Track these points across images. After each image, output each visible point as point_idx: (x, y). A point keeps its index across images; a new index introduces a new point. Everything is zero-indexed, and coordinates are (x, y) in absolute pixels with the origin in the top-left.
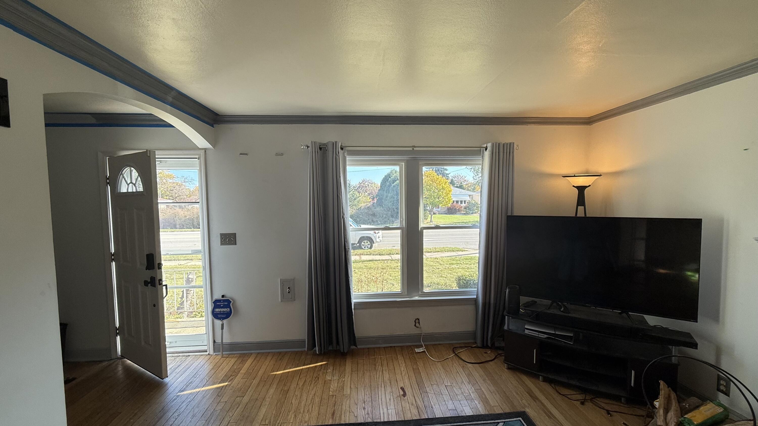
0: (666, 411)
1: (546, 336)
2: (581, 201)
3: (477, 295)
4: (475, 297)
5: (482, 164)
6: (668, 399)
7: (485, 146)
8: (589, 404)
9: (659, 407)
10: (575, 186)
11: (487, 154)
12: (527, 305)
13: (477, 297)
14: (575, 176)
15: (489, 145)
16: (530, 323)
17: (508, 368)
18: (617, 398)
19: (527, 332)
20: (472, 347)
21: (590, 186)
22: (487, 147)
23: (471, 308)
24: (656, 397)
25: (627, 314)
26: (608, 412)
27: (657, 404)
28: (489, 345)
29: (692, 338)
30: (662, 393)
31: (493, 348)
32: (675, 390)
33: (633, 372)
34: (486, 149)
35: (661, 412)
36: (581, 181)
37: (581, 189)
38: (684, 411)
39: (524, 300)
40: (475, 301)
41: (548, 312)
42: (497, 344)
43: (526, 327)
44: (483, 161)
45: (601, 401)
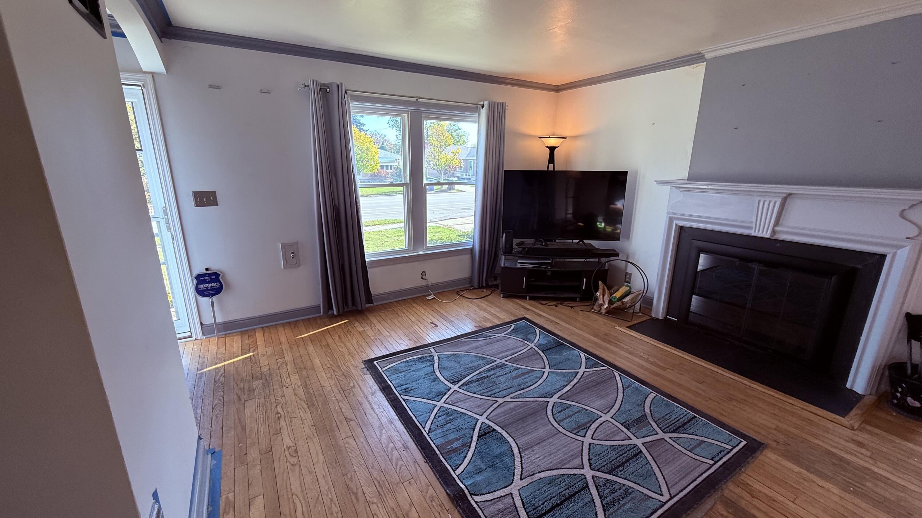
0: (603, 296)
1: (532, 266)
2: (551, 159)
3: (473, 245)
4: (472, 247)
5: (479, 121)
6: (604, 290)
7: (482, 103)
8: (560, 306)
9: (600, 296)
10: (549, 146)
11: (484, 112)
12: (519, 245)
13: (473, 247)
14: (550, 138)
15: (486, 103)
16: (520, 258)
17: (504, 297)
18: (573, 299)
19: (519, 265)
20: (471, 289)
21: (559, 146)
22: (483, 104)
23: (468, 257)
24: (597, 290)
25: (583, 242)
26: (572, 307)
27: (598, 294)
28: (484, 285)
29: (615, 251)
30: (601, 287)
31: (488, 287)
32: (606, 285)
33: (585, 279)
34: (483, 107)
35: (601, 297)
36: (552, 142)
37: (552, 149)
38: (611, 294)
39: (516, 241)
40: (472, 250)
41: (534, 247)
42: (490, 284)
43: (518, 261)
44: (479, 118)
45: (566, 303)
